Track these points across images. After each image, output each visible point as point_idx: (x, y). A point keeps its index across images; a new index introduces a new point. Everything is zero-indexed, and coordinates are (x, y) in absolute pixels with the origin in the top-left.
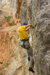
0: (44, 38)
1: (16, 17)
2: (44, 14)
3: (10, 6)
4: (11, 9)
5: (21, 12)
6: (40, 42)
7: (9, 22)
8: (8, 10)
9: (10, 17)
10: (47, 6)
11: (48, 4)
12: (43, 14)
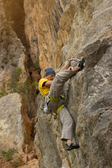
0: (107, 148)
1: (24, 151)
2: (99, 103)
3: (9, 131)
4: (12, 136)
5: (39, 125)
6: (99, 160)
7: (12, 161)
8: (6, 140)
9: (13, 151)
10: (100, 85)
11: (103, 81)
12: (96, 101)
